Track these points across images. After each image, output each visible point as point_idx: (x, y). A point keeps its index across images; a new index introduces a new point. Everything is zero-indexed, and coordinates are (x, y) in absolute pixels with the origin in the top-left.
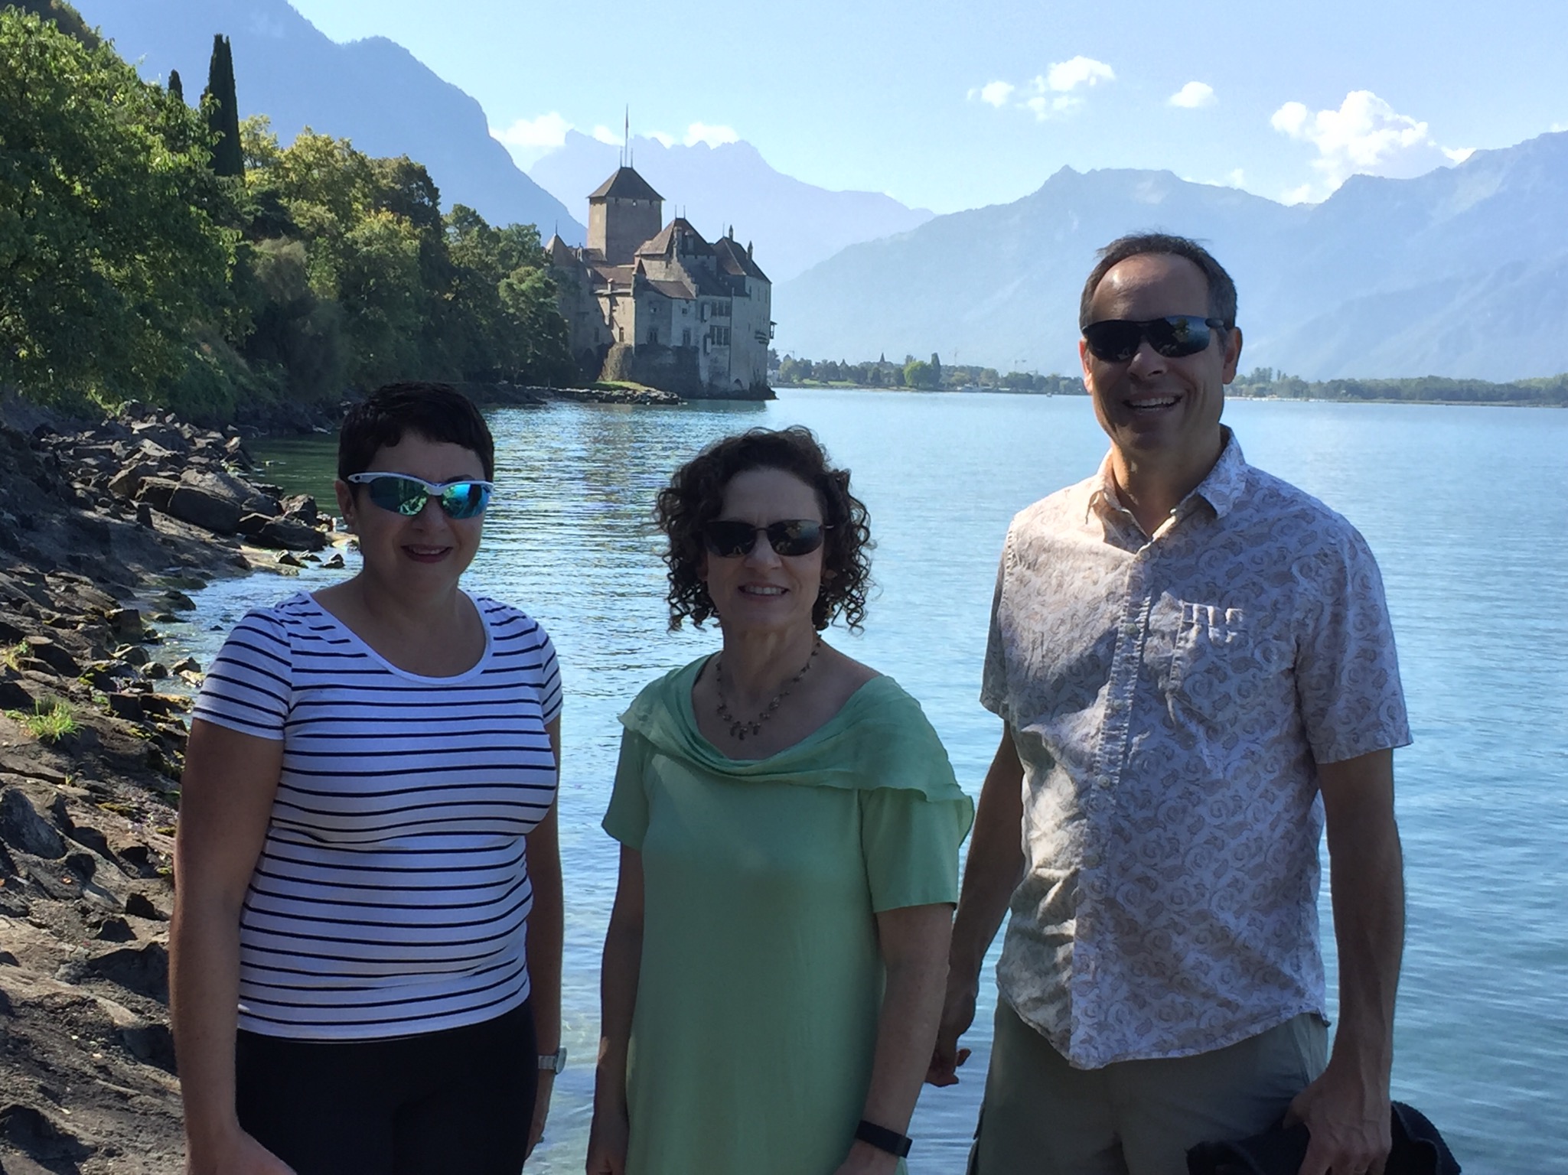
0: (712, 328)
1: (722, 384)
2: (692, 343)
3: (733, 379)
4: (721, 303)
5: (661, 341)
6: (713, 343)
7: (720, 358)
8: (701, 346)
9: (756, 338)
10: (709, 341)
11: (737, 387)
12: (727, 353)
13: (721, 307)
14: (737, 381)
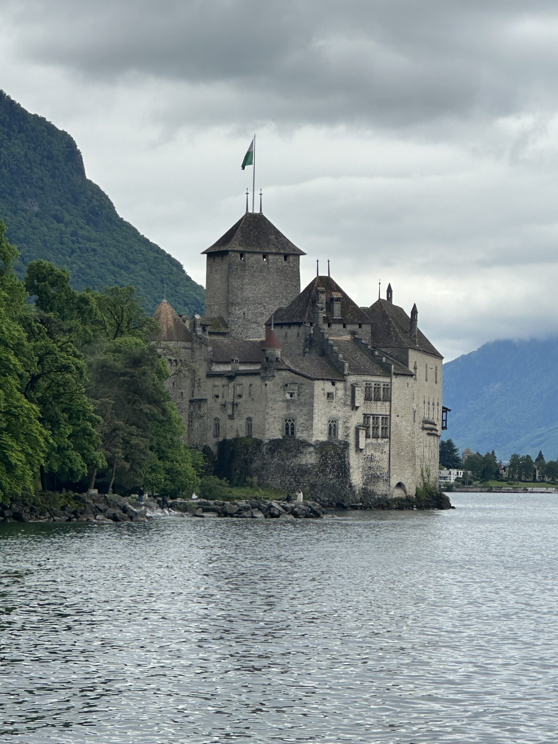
0: (366, 416)
1: (380, 489)
2: (341, 436)
3: (394, 482)
4: (377, 384)
5: (300, 435)
6: (367, 437)
7: (377, 455)
8: (351, 440)
9: (424, 429)
10: (362, 434)
11: (398, 493)
12: (386, 449)
13: (377, 389)
14: (400, 485)
